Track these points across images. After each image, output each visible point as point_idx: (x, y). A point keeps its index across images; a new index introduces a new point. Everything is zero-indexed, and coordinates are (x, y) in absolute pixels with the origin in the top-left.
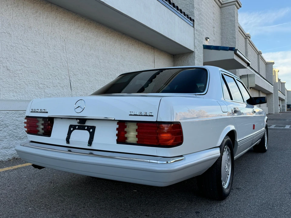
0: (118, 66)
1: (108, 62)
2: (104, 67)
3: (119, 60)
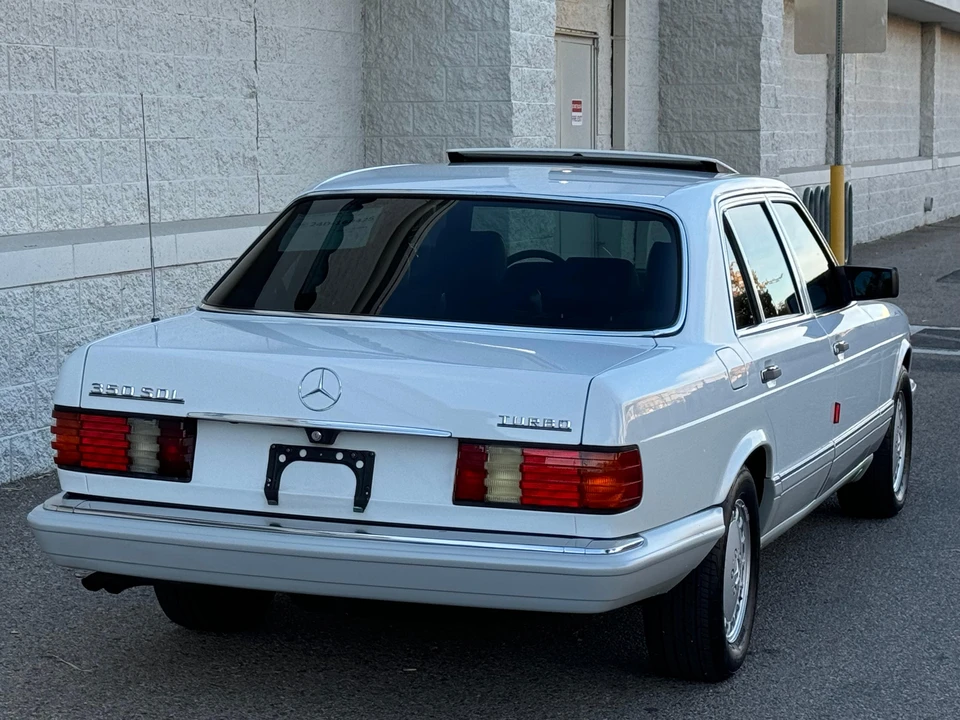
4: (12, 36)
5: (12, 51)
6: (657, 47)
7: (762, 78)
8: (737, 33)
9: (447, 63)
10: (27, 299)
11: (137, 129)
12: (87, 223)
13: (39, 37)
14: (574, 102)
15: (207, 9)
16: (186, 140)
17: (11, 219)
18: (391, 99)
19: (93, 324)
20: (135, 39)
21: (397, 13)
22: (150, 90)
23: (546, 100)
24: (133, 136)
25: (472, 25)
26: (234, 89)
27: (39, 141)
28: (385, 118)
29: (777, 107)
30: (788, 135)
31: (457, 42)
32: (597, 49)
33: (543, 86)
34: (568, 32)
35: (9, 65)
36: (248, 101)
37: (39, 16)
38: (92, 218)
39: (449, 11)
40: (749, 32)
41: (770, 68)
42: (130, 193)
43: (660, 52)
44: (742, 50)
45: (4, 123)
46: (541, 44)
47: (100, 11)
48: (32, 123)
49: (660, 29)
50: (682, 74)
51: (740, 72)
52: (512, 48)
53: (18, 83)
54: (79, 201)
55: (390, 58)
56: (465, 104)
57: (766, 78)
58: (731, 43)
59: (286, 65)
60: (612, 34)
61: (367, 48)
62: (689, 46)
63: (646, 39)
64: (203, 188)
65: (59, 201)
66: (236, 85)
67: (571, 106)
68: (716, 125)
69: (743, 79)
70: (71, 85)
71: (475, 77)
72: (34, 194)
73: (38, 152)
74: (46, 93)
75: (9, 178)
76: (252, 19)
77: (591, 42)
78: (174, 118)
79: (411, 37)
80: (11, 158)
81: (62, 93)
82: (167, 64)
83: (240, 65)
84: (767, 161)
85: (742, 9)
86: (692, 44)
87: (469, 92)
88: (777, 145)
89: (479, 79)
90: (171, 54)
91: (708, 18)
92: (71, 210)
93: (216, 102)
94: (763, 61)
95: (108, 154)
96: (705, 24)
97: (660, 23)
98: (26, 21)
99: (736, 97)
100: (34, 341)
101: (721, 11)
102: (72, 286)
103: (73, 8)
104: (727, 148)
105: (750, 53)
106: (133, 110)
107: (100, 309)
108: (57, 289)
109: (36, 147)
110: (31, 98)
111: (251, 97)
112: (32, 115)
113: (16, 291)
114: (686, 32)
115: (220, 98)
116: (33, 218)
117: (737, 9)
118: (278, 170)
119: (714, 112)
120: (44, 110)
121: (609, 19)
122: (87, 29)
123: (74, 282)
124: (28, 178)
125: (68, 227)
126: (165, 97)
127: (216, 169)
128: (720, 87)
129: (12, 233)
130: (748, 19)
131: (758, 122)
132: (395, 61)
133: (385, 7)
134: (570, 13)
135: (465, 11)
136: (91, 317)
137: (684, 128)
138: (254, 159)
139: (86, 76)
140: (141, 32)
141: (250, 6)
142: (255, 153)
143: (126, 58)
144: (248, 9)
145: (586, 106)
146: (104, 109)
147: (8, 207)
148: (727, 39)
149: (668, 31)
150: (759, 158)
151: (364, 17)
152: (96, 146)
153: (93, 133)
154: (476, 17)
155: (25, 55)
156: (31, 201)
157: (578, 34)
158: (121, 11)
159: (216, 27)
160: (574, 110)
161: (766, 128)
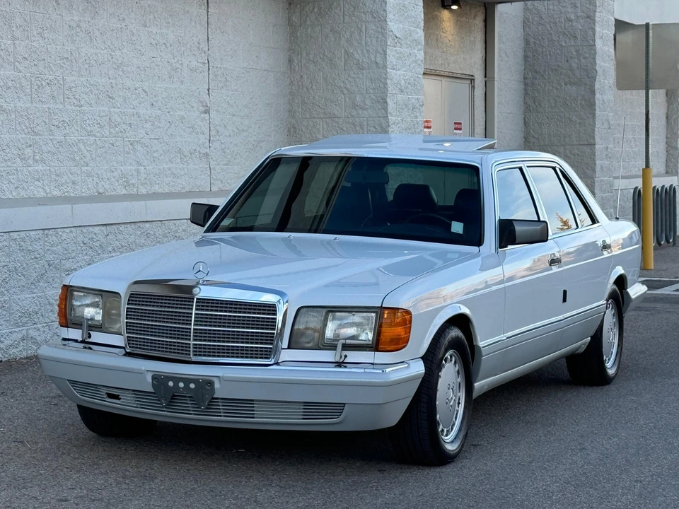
0: (73, 42)
1: (40, 34)
2: (27, 56)
3: (76, 18)
4: (34, 69)
5: (33, 79)
6: (522, 86)
7: (597, 108)
8: (579, 77)
9: (345, 92)
10: (39, 239)
11: (121, 132)
12: (85, 192)
13: (52, 70)
14: (455, 123)
15: (173, 54)
16: (157, 141)
17: (32, 187)
18: (308, 116)
19: (86, 257)
20: (121, 73)
21: (312, 59)
22: (132, 107)
23: (416, 117)
24: (119, 137)
25: (362, 66)
26: (193, 107)
27: (51, 137)
28: (304, 129)
29: (610, 128)
30: (633, 151)
31: (352, 77)
32: (473, 87)
33: (414, 108)
34: (451, 74)
35: (31, 88)
36: (203, 115)
37: (53, 57)
38: (89, 189)
39: (346, 57)
40: (587, 75)
41: (603, 101)
42: (116, 174)
43: (525, 90)
44: (583, 88)
45: (28, 125)
46: (412, 79)
47: (96, 54)
48: (47, 126)
49: (524, 74)
50: (540, 105)
51: (581, 104)
52: (388, 82)
53: (38, 100)
54: (79, 178)
55: (307, 88)
56: (357, 120)
57: (600, 108)
58: (574, 84)
59: (231, 93)
60: (485, 77)
61: (292, 82)
62: (545, 86)
63: (514, 80)
64: (169, 172)
65: (65, 177)
66: (195, 105)
67: (454, 126)
68: (564, 141)
69: (584, 109)
70: (75, 101)
71: (364, 101)
72: (48, 172)
73: (51, 145)
74: (57, 106)
75: (31, 162)
76: (206, 61)
77: (469, 82)
78: (148, 125)
79: (321, 74)
80: (32, 148)
81: (68, 107)
82: (144, 90)
83: (198, 91)
84: (602, 167)
85: (582, 60)
86: (547, 84)
87: (360, 111)
88: (610, 155)
89: (367, 102)
90: (147, 84)
91: (558, 66)
92: (74, 183)
93: (179, 116)
94: (597, 96)
95: (100, 148)
96: (556, 70)
97: (525, 69)
98: (44, 60)
99: (578, 121)
100: (43, 266)
101: (567, 61)
102: (71, 232)
103: (76, 52)
104: (572, 157)
105: (588, 90)
106: (119, 120)
107: (92, 248)
108: (60, 233)
109: (50, 141)
110: (47, 109)
111: (206, 113)
112: (47, 121)
113: (32, 233)
114: (543, 76)
115: (182, 113)
116: (46, 187)
117: (579, 60)
118: (225, 162)
119: (563, 132)
120: (55, 118)
121: (484, 66)
122: (87, 66)
123: (73, 229)
124: (43, 161)
125: (72, 195)
126: (142, 111)
127: (179, 160)
128: (567, 114)
129: (32, 196)
130: (587, 66)
131: (594, 138)
132: (311, 91)
133: (304, 54)
134: (451, 61)
135: (357, 56)
136: (84, 252)
137: (542, 143)
138: (207, 155)
139: (85, 96)
140: (125, 68)
141: (205, 52)
142: (208, 150)
143: (114, 85)
144: (203, 54)
145: (466, 126)
146: (98, 118)
147: (29, 180)
148: (572, 81)
149: (530, 75)
150: (595, 164)
151: (290, 61)
152: (92, 142)
153: (90, 134)
154: (364, 60)
155: (43, 82)
156: (46, 177)
157: (459, 76)
158: (111, 55)
159: (180, 66)
160: (456, 129)
161: (600, 142)
